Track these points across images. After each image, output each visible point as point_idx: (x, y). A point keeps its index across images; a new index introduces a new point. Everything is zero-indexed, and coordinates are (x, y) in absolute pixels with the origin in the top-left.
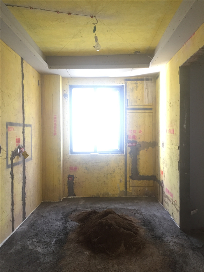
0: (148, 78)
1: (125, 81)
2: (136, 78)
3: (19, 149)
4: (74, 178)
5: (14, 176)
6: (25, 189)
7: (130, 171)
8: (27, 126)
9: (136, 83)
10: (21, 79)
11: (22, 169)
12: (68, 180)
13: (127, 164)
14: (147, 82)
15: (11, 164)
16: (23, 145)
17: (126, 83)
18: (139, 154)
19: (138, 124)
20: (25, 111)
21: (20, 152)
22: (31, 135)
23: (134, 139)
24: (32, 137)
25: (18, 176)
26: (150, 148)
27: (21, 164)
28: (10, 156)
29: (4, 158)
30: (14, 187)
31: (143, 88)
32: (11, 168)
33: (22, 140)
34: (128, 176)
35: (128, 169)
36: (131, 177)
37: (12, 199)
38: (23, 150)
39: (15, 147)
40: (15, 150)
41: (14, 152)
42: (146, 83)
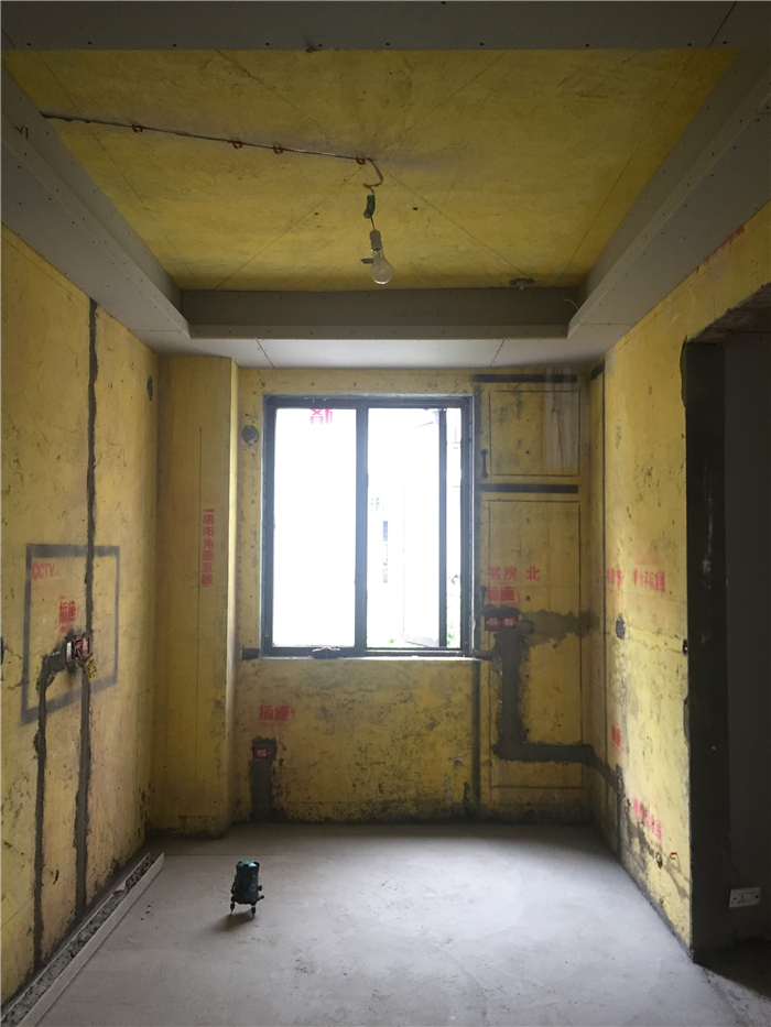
0: (560, 372)
1: (475, 384)
2: (516, 372)
3: (69, 644)
4: (275, 750)
5: (49, 753)
6: (87, 801)
7: (493, 726)
8: (103, 552)
9: (516, 392)
10: (88, 378)
11: (77, 723)
12: (251, 758)
13: (481, 697)
14: (558, 387)
15: (40, 708)
16: (84, 629)
17: (478, 392)
18: (527, 660)
19: (523, 545)
20: (98, 498)
21: (74, 655)
22: (117, 587)
23: (507, 602)
24: (120, 593)
25: (63, 752)
26: (571, 638)
27: (74, 705)
28: (37, 676)
29: (12, 685)
30: (47, 796)
31: (542, 408)
32: (38, 721)
33: (83, 608)
34: (485, 743)
35: (484, 715)
36: (499, 751)
37: (37, 845)
38: (85, 648)
39: (56, 637)
40: (55, 650)
41: (51, 657)
42: (554, 391)
